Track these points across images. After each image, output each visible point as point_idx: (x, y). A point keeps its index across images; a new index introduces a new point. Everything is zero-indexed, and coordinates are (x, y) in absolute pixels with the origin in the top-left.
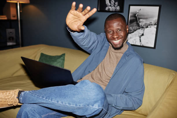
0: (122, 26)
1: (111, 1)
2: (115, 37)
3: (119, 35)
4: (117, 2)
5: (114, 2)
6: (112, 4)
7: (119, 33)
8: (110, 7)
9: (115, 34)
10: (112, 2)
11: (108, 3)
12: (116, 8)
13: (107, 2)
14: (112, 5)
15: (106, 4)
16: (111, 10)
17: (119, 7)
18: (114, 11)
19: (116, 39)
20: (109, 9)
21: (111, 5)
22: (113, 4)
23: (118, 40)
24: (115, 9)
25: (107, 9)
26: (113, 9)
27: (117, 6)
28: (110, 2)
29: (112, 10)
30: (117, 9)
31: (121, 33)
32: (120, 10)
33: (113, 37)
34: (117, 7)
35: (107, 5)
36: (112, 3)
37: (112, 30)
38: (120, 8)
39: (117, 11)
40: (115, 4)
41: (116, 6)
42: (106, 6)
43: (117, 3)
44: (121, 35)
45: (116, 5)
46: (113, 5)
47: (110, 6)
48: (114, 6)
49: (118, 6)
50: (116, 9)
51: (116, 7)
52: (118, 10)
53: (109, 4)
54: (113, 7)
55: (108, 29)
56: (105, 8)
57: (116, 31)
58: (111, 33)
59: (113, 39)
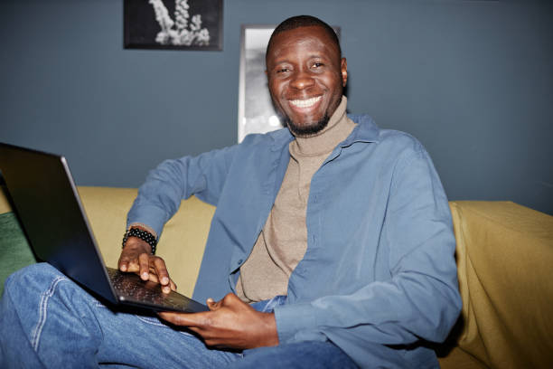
0: (326, 51)
1: (177, 13)
2: (301, 85)
3: (313, 80)
4: (199, 16)
5: (187, 16)
6: (180, 22)
7: (316, 74)
8: (174, 33)
9: (301, 75)
10: (181, 14)
11: (164, 19)
12: (197, 34)
13: (162, 13)
14: (180, 26)
15: (157, 23)
16: (177, 41)
17: (205, 32)
18: (189, 44)
19: (304, 94)
20: (170, 38)
21: (177, 23)
22: (185, 21)
23: (310, 97)
24: (193, 37)
25: (161, 37)
26: (187, 38)
27: (199, 27)
28: (173, 17)
29: (181, 41)
30: (199, 39)
31: (322, 74)
32: (210, 41)
33: (293, 85)
34: (199, 31)
35: (161, 23)
36: (179, 18)
37: (292, 63)
38: (209, 35)
39: (201, 44)
40: (189, 21)
41: (194, 28)
42: (158, 28)
43: (197, 19)
44: (322, 83)
45: (195, 25)
46: (186, 25)
47: (174, 28)
48: (189, 29)
49: (203, 26)
50: (196, 39)
51: (195, 32)
52: (203, 41)
53: (170, 22)
54: (185, 32)
55: (279, 59)
56: (155, 36)
57: (305, 67)
58: (287, 74)
59: (295, 93)
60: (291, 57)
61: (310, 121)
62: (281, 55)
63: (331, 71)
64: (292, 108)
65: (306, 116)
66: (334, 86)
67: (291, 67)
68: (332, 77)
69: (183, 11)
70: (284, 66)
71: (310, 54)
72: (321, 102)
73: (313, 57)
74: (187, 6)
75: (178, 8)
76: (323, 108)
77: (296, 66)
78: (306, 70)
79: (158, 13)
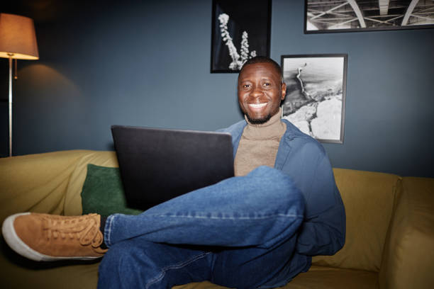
0: (272, 77)
1: (242, 50)
2: (256, 95)
3: (263, 93)
4: (255, 52)
5: (248, 52)
6: (244, 56)
7: (265, 90)
8: (239, 63)
9: (257, 89)
10: (244, 51)
11: (234, 54)
13: (233, 51)
14: (244, 58)
15: (230, 56)
19: (258, 101)
20: (238, 66)
21: (242, 57)
22: (246, 55)
23: (261, 103)
25: (232, 66)
28: (239, 53)
31: (269, 90)
33: (252, 95)
35: (232, 57)
36: (243, 53)
37: (251, 82)
40: (249, 54)
42: (230, 60)
43: (254, 54)
46: (247, 58)
47: (240, 59)
53: (238, 56)
56: (229, 65)
57: (259, 85)
58: (249, 88)
59: (252, 100)
60: (252, 79)
61: (259, 117)
62: (247, 77)
63: (274, 89)
64: (250, 108)
65: (257, 113)
66: (275, 98)
67: (251, 84)
68: (274, 93)
69: (245, 49)
70: (247, 83)
71: (263, 78)
72: (266, 106)
73: (264, 80)
74: (248, 46)
75: (243, 47)
76: (267, 110)
77: (254, 84)
78: (260, 87)
79: (231, 50)
